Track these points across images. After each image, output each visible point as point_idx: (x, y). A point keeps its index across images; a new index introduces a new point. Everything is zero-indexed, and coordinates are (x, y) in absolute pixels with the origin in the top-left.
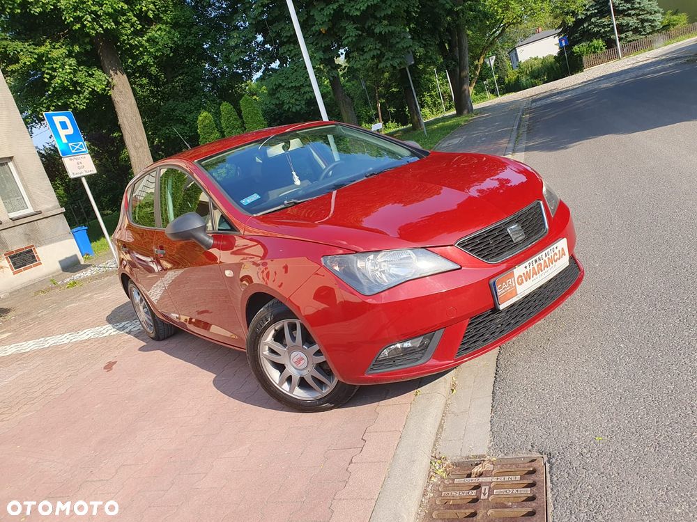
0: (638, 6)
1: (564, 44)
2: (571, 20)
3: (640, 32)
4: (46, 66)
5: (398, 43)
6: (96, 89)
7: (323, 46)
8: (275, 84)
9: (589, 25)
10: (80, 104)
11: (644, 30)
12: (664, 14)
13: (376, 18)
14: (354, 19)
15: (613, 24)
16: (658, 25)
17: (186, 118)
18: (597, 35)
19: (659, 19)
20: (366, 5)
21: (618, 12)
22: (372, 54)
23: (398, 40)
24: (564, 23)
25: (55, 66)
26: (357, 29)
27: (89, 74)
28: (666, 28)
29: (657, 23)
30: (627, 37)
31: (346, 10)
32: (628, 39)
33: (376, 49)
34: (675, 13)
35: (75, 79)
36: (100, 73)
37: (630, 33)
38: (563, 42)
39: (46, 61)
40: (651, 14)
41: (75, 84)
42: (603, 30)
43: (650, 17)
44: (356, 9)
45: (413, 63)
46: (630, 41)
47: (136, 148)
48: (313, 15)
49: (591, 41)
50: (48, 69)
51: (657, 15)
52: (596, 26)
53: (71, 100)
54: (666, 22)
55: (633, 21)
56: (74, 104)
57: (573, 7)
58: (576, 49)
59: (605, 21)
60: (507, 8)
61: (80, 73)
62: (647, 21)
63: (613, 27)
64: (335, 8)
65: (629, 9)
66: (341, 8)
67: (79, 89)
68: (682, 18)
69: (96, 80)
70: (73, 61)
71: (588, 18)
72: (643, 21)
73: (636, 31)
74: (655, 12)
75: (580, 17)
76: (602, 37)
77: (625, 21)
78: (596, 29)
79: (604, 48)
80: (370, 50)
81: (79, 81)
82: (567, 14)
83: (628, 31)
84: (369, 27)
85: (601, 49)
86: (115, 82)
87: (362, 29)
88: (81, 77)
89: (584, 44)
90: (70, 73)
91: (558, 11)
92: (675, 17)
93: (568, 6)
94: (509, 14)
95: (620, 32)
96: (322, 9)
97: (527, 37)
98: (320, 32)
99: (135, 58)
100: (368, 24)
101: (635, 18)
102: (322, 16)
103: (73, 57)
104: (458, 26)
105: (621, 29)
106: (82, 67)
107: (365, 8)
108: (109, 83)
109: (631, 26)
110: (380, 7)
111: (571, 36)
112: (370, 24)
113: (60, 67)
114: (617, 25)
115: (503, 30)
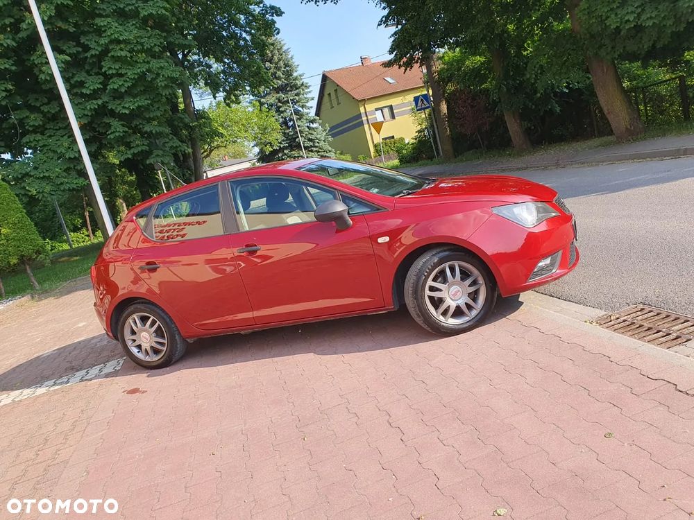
2: (268, 150)
9: (283, 155)
12: (335, 153)
14: (121, 117)
20: (136, 105)
22: (140, 149)
24: (261, 152)
26: (123, 125)
33: (143, 145)
34: (341, 154)
40: (327, 152)
44: (124, 107)
51: (331, 153)
57: (269, 140)
59: (295, 153)
66: (104, 106)
71: (281, 150)
80: (137, 146)
84: (137, 126)
87: (129, 126)
100: (135, 123)
101: (316, 154)
104: (193, 139)
107: (134, 108)
110: (148, 108)
112: (138, 123)
115: (211, 151)
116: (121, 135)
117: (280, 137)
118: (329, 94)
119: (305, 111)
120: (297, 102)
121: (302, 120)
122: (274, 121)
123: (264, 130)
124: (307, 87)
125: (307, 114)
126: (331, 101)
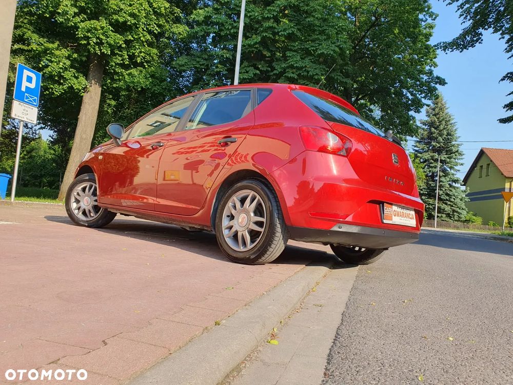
3: (450, 217)
4: (47, 57)
6: (74, 86)
10: (57, 92)
15: (435, 205)
16: (463, 219)
19: (464, 215)
21: (440, 199)
25: (53, 59)
27: (75, 75)
28: (467, 221)
29: (462, 216)
30: (442, 217)
34: (474, 215)
35: (62, 74)
36: (84, 79)
37: (444, 216)
39: (49, 54)
41: (61, 77)
42: (428, 206)
43: (459, 211)
46: (443, 220)
50: (47, 60)
51: (464, 211)
54: (468, 218)
55: (448, 209)
56: (52, 90)
59: (431, 201)
61: (68, 72)
62: (457, 212)
63: (435, 207)
65: (447, 200)
67: (62, 81)
68: (479, 220)
69: (79, 82)
70: (68, 63)
72: (454, 211)
73: (448, 215)
74: (463, 209)
76: (426, 211)
77: (443, 206)
79: (426, 218)
81: (65, 77)
83: (443, 213)
86: (90, 89)
88: (67, 75)
90: (61, 68)
92: (474, 217)
95: (439, 212)
101: (449, 207)
103: (70, 60)
106: (72, 70)
108: (86, 87)
109: (446, 211)
113: (56, 62)
114: (438, 207)
117: (423, 185)
118: (481, 167)
119: (453, 171)
120: (448, 163)
121: (446, 178)
125: (453, 174)
126: (481, 172)
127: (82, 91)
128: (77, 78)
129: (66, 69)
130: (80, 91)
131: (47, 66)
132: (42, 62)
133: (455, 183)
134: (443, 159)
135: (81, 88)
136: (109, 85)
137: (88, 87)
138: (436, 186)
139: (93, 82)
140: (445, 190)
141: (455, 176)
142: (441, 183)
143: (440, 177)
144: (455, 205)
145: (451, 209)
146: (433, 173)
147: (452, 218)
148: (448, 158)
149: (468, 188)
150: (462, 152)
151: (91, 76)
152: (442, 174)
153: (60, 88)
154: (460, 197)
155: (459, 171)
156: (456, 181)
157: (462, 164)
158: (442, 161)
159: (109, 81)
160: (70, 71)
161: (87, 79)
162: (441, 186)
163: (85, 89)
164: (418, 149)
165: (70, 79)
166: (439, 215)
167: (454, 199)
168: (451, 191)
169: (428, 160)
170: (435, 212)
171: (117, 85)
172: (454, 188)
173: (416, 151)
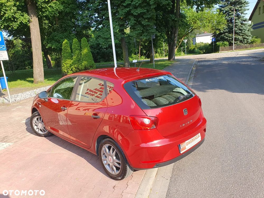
0: (244, 32)
1: (214, 40)
2: (218, 32)
3: (242, 43)
4: (4, 8)
5: (150, 29)
6: (23, 21)
7: (120, 24)
8: (98, 35)
9: (224, 36)
10: (15, 27)
11: (244, 42)
12: (252, 37)
13: (143, 18)
14: (135, 16)
16: (250, 41)
17: (60, 40)
18: (226, 40)
19: (250, 39)
20: (140, 12)
21: (236, 33)
23: (150, 28)
24: (215, 33)
25: (7, 9)
26: (135, 20)
27: (21, 15)
28: (252, 42)
30: (237, 43)
31: (132, 12)
32: (238, 44)
33: (141, 30)
34: (256, 38)
35: (15, 16)
37: (238, 42)
38: (214, 39)
39: (4, 6)
40: (248, 36)
41: (14, 18)
42: (229, 39)
43: (247, 38)
44: (136, 12)
45: (155, 38)
46: (238, 45)
47: (36, 49)
48: (119, 11)
49: (224, 42)
50: (4, 10)
51: (250, 37)
52: (227, 36)
53: (11, 24)
54: (252, 41)
55: (240, 38)
56: (12, 26)
57: (220, 28)
58: (218, 43)
59: (230, 35)
60: (195, 23)
62: (246, 38)
63: (233, 38)
64: (128, 10)
65: (240, 33)
66: (130, 11)
67: (16, 20)
68: (259, 40)
69: (23, 18)
70: (15, 8)
71: (224, 33)
72: (244, 38)
73: (241, 41)
74: (249, 36)
75: (221, 32)
76: (228, 41)
77: (238, 37)
78: (226, 38)
79: (228, 45)
80: (138, 30)
81: (16, 17)
82: (217, 29)
83: (238, 41)
84: (140, 21)
85: (227, 45)
86: (32, 20)
87: (137, 21)
88: (17, 15)
89: (221, 42)
90: (13, 13)
91: (214, 28)
92: (256, 39)
93: (218, 27)
94: (196, 25)
95: (235, 41)
96: (123, 9)
97: (201, 34)
98: (120, 18)
99: (43, 12)
100: (140, 19)
101: (241, 36)
102: (122, 12)
103: (16, 6)
104: (175, 26)
105: (236, 39)
106: (19, 11)
107: (139, 13)
108: (29, 20)
109: (239, 39)
110: (146, 14)
111: (217, 38)
112: (140, 20)
113: (9, 10)
114: (235, 38)
115: (192, 30)
116: (133, 24)
117: (225, 27)
118: (260, 8)
119: (243, 15)
120: (240, 10)
121: (239, 20)
122: (224, 19)
123: (219, 23)
124: (247, 3)
125: (243, 17)
126: (260, 11)
127: (28, 22)
128: (23, 16)
129: (15, 13)
130: (27, 23)
131: (5, 13)
132: (2, 12)
133: (245, 22)
134: (237, 8)
135: (27, 21)
136: (41, 15)
137: (30, 19)
138: (233, 26)
139: (32, 15)
140: (239, 27)
141: (244, 18)
142: (236, 24)
143: (235, 20)
144: (245, 34)
145: (242, 37)
146: (231, 18)
147: (243, 43)
148: (240, 7)
149: (252, 23)
150: (248, 2)
151: (30, 12)
152: (236, 18)
153: (16, 24)
154: (247, 30)
155: (246, 14)
156: (245, 21)
157: (248, 10)
158: (236, 10)
159: (41, 13)
160: (18, 13)
161: (28, 15)
162: (236, 26)
163: (29, 21)
164: (221, 5)
165: (19, 18)
166: (236, 42)
167: (244, 31)
168: (242, 27)
169: (228, 11)
170: (233, 41)
171: (46, 14)
172: (244, 24)
173: (221, 6)
